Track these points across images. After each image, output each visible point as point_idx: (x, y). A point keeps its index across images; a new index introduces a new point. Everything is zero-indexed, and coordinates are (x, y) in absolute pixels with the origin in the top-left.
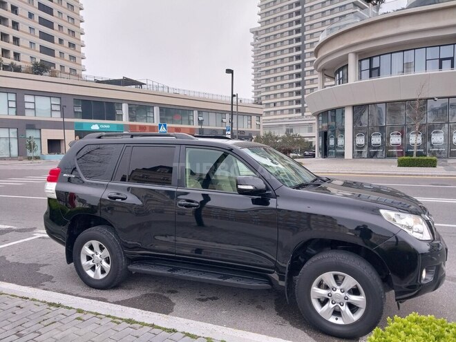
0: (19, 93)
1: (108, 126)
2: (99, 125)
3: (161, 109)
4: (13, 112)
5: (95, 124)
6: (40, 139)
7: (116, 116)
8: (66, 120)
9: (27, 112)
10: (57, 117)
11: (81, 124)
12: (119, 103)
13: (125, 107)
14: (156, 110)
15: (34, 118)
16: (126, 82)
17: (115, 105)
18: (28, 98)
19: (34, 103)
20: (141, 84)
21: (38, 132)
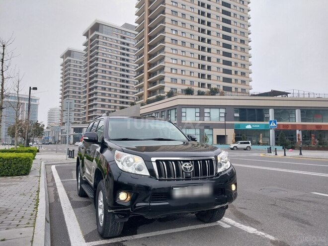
0: (202, 108)
1: (258, 126)
2: (251, 125)
3: (302, 111)
4: (198, 119)
5: (248, 124)
6: (213, 135)
7: (265, 119)
8: (226, 122)
9: (206, 119)
10: (222, 121)
11: (239, 125)
12: (267, 109)
13: (271, 112)
14: (298, 112)
15: (209, 122)
16: (274, 93)
17: (264, 110)
18: (207, 110)
19: (210, 113)
20: (286, 94)
21: (211, 130)
